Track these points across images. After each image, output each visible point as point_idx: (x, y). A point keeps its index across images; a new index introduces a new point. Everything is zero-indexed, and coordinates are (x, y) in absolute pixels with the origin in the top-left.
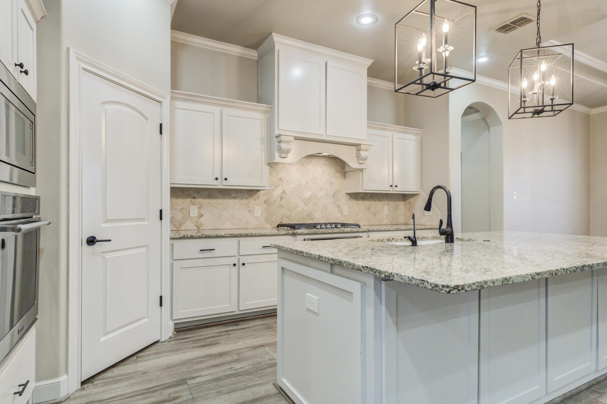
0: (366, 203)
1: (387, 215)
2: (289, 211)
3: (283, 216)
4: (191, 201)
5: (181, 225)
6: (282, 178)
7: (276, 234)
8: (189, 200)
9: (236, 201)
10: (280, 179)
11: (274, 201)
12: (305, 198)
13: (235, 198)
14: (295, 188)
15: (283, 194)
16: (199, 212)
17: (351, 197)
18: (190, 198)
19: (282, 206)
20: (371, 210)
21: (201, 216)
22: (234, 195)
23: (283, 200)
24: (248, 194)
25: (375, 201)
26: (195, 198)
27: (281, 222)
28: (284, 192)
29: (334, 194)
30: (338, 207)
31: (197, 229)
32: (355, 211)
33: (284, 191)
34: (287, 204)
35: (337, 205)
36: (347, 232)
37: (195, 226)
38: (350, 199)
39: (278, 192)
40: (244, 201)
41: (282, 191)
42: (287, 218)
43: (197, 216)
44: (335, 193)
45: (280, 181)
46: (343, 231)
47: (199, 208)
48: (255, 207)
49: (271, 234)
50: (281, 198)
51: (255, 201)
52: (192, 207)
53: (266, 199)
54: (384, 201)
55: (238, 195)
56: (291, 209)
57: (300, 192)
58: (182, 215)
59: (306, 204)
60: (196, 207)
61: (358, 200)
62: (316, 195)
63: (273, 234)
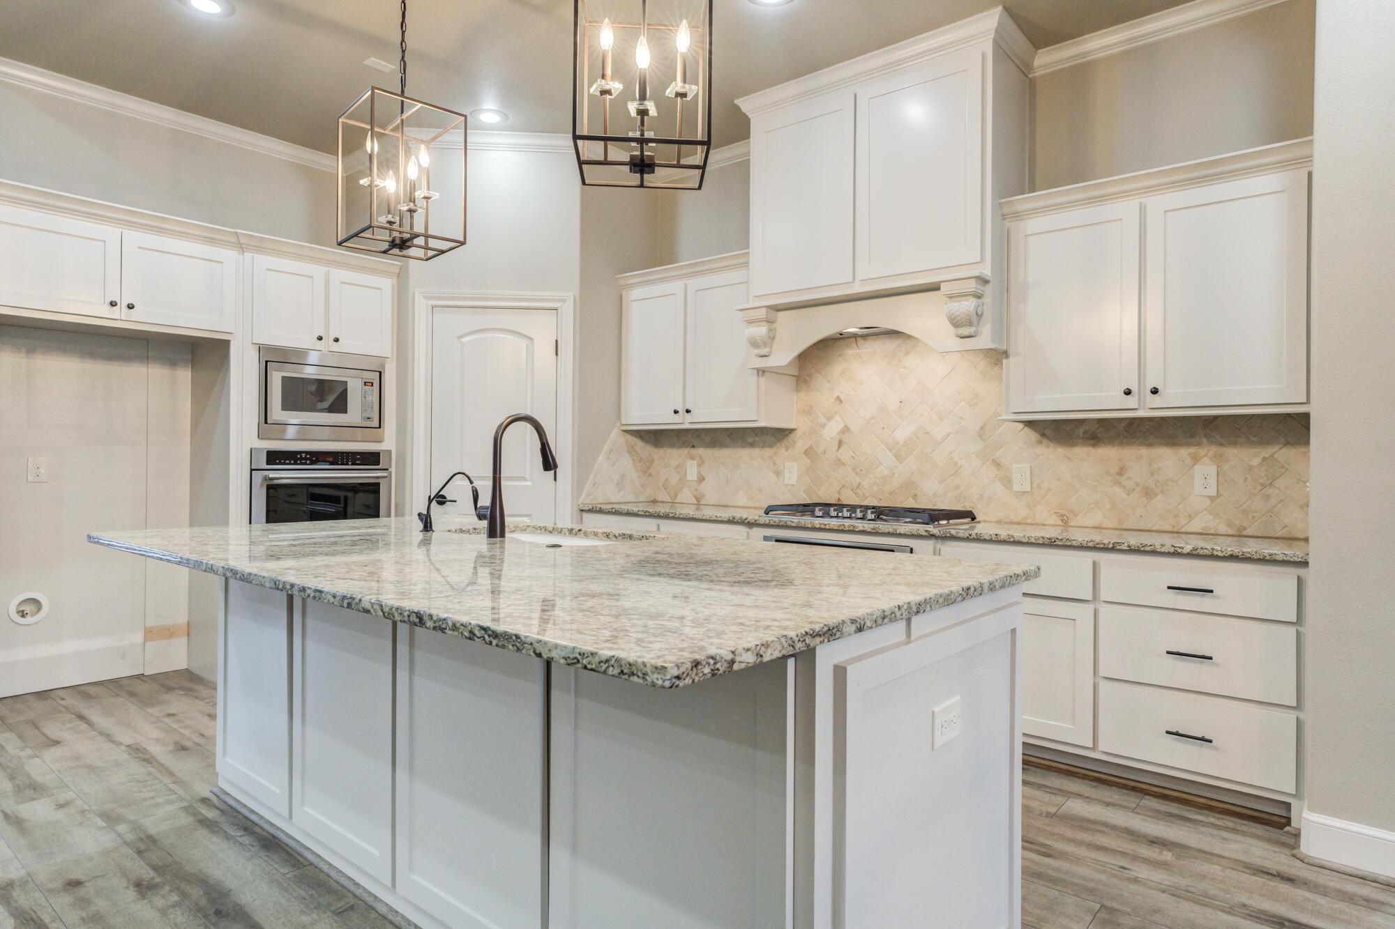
0: (1109, 454)
1: (1210, 497)
2: (857, 474)
3: (844, 486)
4: (689, 453)
5: (676, 496)
6: (842, 397)
7: (713, 519)
8: (685, 451)
9: (756, 452)
10: (838, 399)
11: (825, 451)
12: (897, 443)
13: (752, 445)
14: (873, 418)
15: (844, 433)
16: (699, 472)
17: (1043, 435)
18: (687, 447)
19: (840, 463)
20: (1130, 478)
21: (701, 479)
22: (750, 440)
23: (844, 448)
24: (775, 437)
25: (1150, 445)
26: (693, 447)
27: (839, 500)
28: (846, 430)
29: (982, 428)
30: (998, 465)
31: (696, 502)
32: (1059, 480)
33: (846, 426)
34: (854, 458)
35: (993, 461)
36: (863, 532)
37: (695, 497)
38: (1040, 442)
39: (831, 431)
40: (768, 452)
41: (842, 425)
42: (852, 490)
43: (696, 479)
44: (985, 424)
45: (838, 402)
46: (851, 528)
47: (699, 465)
48: (786, 463)
49: (704, 518)
50: (840, 443)
51: (786, 450)
52: (689, 462)
53: (807, 446)
54: (1199, 444)
55: (757, 439)
56: (861, 470)
57: (883, 428)
58: (678, 477)
59: (899, 458)
60: (695, 462)
61: (1073, 445)
62: (928, 433)
63: (708, 518)
